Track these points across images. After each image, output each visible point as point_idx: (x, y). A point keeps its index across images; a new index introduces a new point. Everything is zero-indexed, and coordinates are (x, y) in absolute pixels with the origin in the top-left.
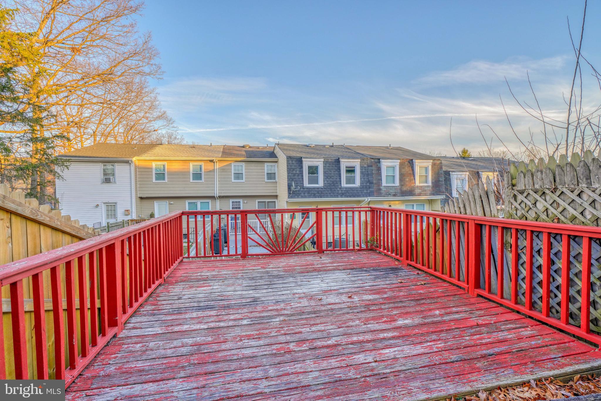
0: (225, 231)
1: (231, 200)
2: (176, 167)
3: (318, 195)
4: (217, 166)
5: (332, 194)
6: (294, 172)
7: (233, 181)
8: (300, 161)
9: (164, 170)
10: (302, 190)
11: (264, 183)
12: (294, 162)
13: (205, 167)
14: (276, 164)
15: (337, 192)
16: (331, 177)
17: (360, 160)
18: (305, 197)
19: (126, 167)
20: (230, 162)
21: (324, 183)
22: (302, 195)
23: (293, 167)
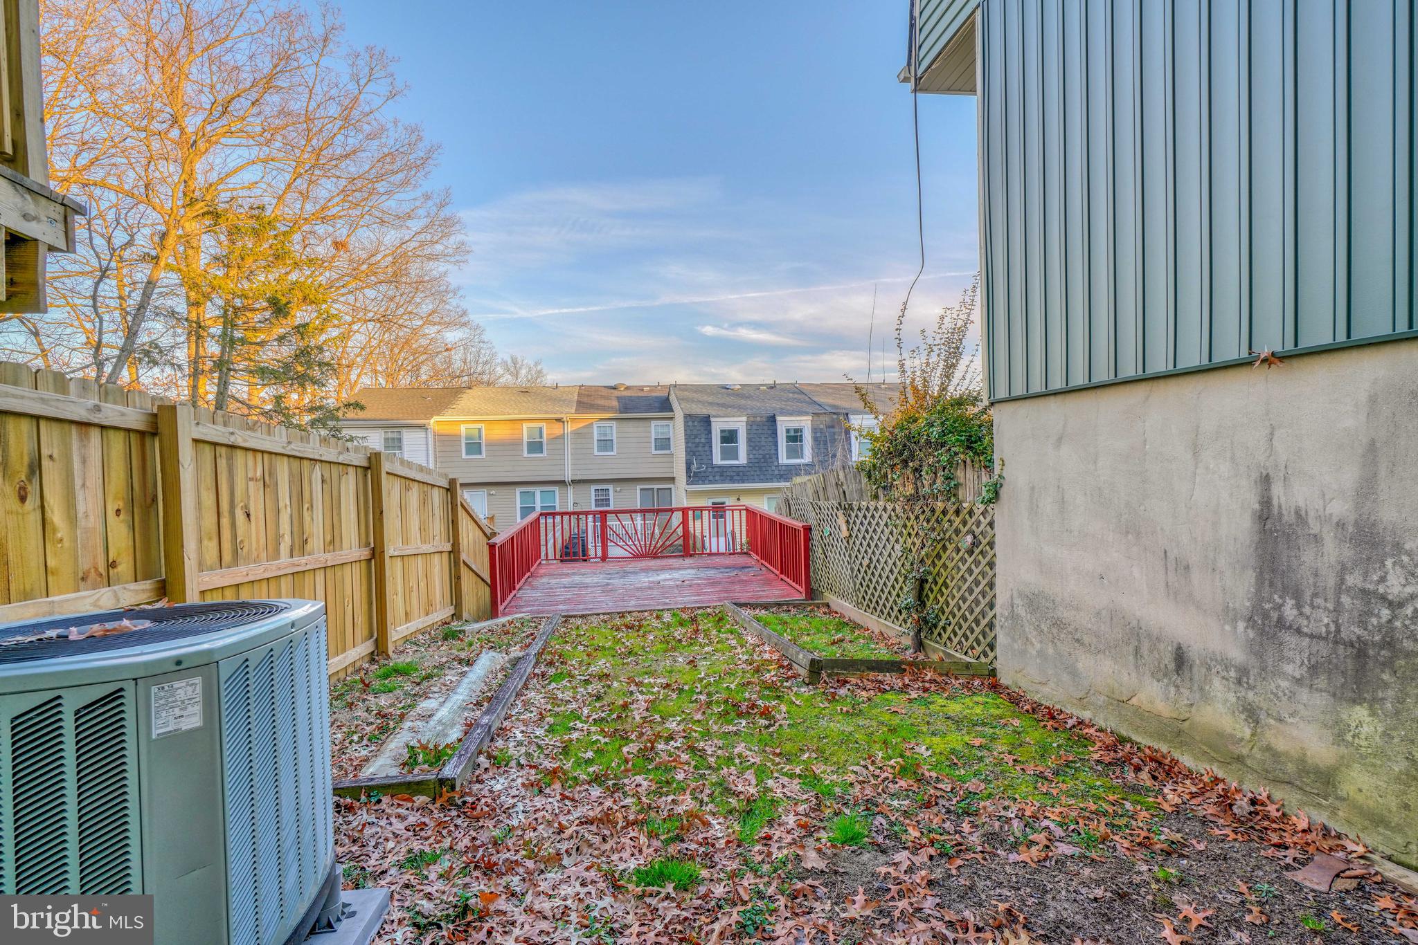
0: (583, 541)
1: (593, 487)
2: (500, 432)
3: (738, 478)
4: (569, 428)
5: (762, 477)
6: (697, 440)
7: (596, 453)
8: (706, 421)
9: (480, 437)
10: (710, 470)
11: (650, 455)
12: (696, 424)
13: (548, 431)
14: (670, 423)
15: (770, 472)
16: (760, 448)
17: (810, 418)
18: (715, 482)
19: (420, 435)
20: (591, 421)
21: (749, 459)
22: (711, 478)
23: (695, 432)
